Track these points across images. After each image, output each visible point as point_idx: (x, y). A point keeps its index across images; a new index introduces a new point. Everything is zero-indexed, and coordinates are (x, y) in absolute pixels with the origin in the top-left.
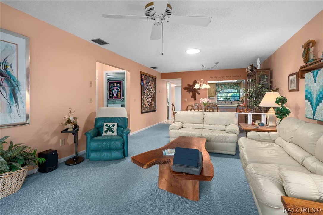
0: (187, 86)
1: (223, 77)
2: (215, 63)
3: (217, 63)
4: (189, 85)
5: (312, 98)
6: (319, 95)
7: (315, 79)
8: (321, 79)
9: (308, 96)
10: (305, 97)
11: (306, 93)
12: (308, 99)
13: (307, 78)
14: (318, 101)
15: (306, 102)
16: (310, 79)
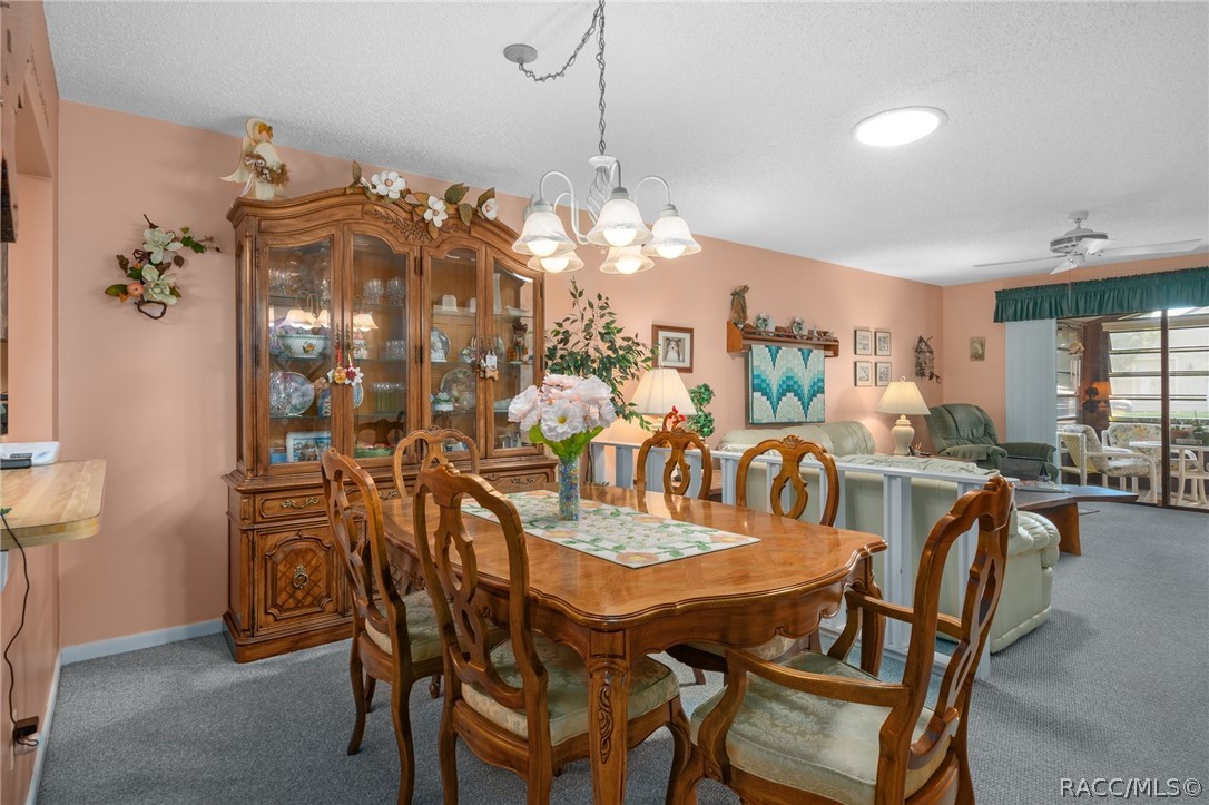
5: (768, 385)
6: (780, 386)
7: (772, 360)
8: (784, 362)
9: (757, 385)
10: (754, 388)
11: (755, 381)
12: (761, 391)
13: (758, 355)
14: (780, 393)
15: (757, 396)
16: (764, 357)
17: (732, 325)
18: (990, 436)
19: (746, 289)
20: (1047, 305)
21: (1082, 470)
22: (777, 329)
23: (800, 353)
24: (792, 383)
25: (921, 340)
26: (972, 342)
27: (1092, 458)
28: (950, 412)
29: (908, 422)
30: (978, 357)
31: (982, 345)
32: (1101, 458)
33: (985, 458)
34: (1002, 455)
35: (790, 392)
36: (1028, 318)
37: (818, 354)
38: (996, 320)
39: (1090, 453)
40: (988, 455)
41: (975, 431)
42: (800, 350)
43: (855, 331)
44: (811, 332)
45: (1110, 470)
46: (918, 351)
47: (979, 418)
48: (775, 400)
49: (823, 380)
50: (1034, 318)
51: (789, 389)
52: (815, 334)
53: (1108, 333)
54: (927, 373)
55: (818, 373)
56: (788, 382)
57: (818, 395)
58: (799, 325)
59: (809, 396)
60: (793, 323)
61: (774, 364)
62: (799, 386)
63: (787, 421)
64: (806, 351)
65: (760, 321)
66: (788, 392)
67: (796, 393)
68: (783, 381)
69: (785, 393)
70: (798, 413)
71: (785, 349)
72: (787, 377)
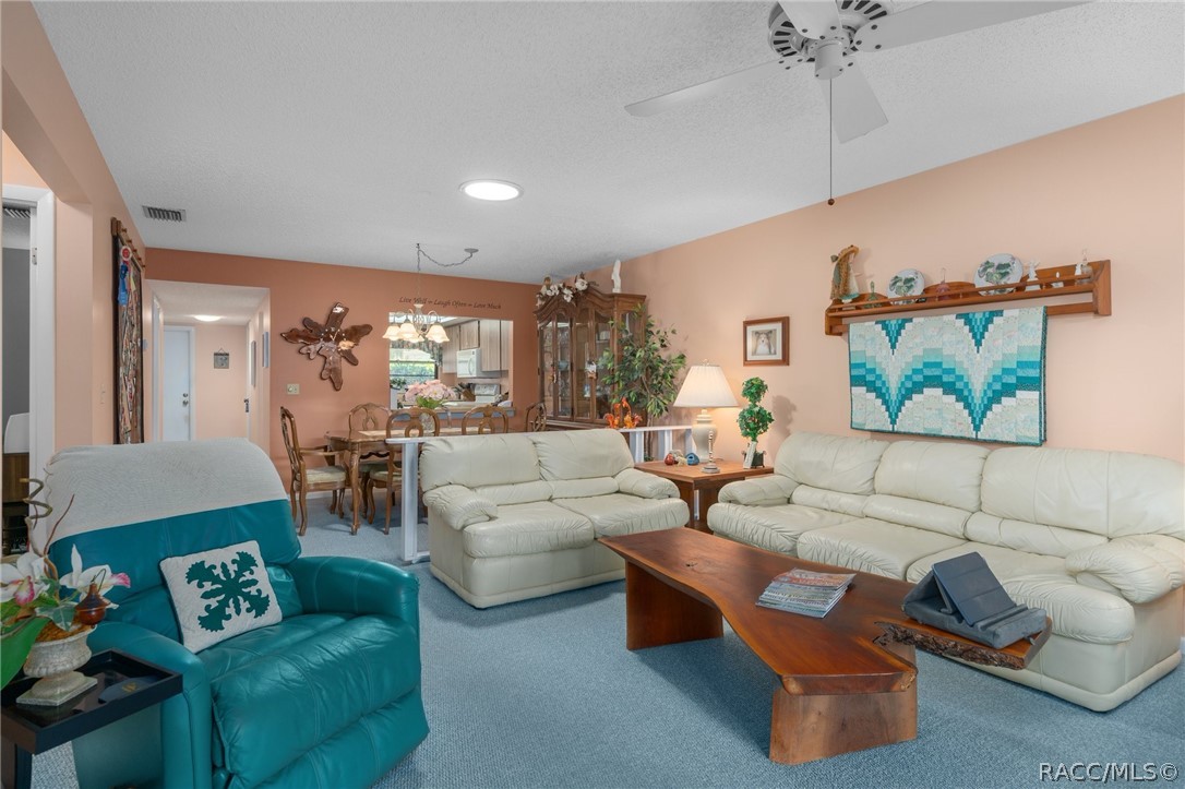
0: (301, 327)
1: (445, 304)
2: (466, 250)
3: (472, 251)
4: (306, 322)
5: (884, 383)
6: (908, 377)
7: (890, 341)
8: (917, 341)
9: (863, 377)
10: (856, 381)
11: (855, 372)
12: (865, 385)
13: (860, 336)
14: (907, 389)
15: (860, 391)
16: (873, 339)
22: (927, 289)
23: (962, 321)
24: (937, 372)
35: (930, 386)
42: (959, 316)
44: (1025, 277)
49: (1040, 366)
51: (931, 382)
52: (1033, 277)
55: (1019, 354)
56: (928, 372)
57: (1017, 392)
58: (1003, 269)
59: (990, 394)
60: (985, 269)
61: (893, 347)
62: (960, 378)
63: (922, 432)
64: (979, 316)
65: (898, 284)
66: (927, 387)
67: (949, 389)
68: (915, 371)
69: (918, 388)
70: (952, 420)
71: (922, 320)
72: (926, 365)
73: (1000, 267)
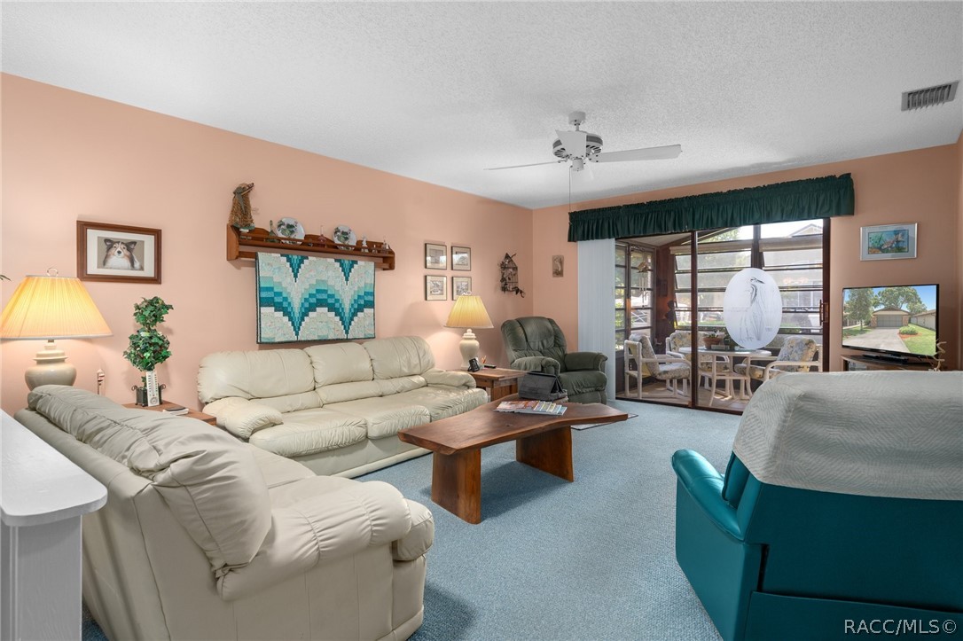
5: (289, 304)
6: (306, 300)
7: (293, 271)
8: (312, 273)
9: (268, 299)
10: (263, 302)
11: (264, 295)
12: (274, 306)
13: (269, 264)
14: (306, 308)
15: (267, 311)
16: (279, 268)
17: (234, 228)
18: (560, 346)
19: (251, 187)
20: (606, 226)
21: (639, 375)
22: (306, 237)
23: (338, 264)
24: (325, 296)
25: (507, 256)
26: (554, 260)
27: (647, 363)
28: (521, 326)
29: (473, 336)
30: (558, 273)
31: (561, 263)
32: (653, 364)
33: (539, 369)
34: (555, 366)
35: (321, 306)
36: (593, 239)
37: (364, 267)
38: (570, 240)
39: (645, 360)
40: (542, 367)
41: (545, 342)
42: (336, 260)
43: (426, 245)
44: (359, 243)
45: (660, 374)
46: (503, 266)
47: (549, 331)
48: (297, 315)
49: (373, 294)
50: (597, 238)
51: (321, 303)
52: (365, 245)
53: (674, 256)
54: (510, 287)
55: (365, 287)
56: (319, 296)
57: (365, 309)
58: (345, 235)
59: (353, 311)
60: (336, 233)
61: (296, 276)
62: (337, 301)
63: (316, 338)
64: (347, 262)
65: (282, 227)
66: (319, 306)
67: (332, 308)
68: (311, 295)
69: (312, 308)
70: (334, 329)
71: (314, 259)
72: (318, 291)
73: (343, 233)
